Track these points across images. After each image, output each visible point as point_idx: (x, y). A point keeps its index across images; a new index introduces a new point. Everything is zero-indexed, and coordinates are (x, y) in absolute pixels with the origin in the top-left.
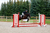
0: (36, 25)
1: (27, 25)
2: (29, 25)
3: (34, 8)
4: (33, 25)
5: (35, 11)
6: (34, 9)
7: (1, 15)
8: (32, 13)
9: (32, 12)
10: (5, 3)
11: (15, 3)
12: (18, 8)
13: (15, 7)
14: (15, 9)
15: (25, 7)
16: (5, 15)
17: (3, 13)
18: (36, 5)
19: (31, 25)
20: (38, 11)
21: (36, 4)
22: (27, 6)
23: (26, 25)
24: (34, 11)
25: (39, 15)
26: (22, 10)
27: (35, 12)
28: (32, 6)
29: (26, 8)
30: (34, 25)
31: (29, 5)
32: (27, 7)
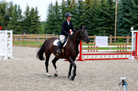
0: (124, 56)
1: (103, 57)
2: (107, 57)
3: (126, 14)
4: (116, 56)
5: (130, 22)
6: (125, 17)
7: (47, 31)
8: (120, 28)
9: (122, 25)
10: (57, 4)
11: (80, 4)
12: (88, 14)
13: (81, 13)
14: (81, 17)
15: (105, 12)
16: (57, 31)
17: (53, 29)
18: (133, 8)
19: (111, 57)
20: (135, 22)
21: (132, 4)
22: (110, 9)
23: (99, 57)
24: (127, 23)
25: (133, 32)
26: (98, 19)
27: (129, 24)
28: (121, 10)
29: (106, 16)
30: (120, 56)
31: (115, 9)
32: (109, 12)
